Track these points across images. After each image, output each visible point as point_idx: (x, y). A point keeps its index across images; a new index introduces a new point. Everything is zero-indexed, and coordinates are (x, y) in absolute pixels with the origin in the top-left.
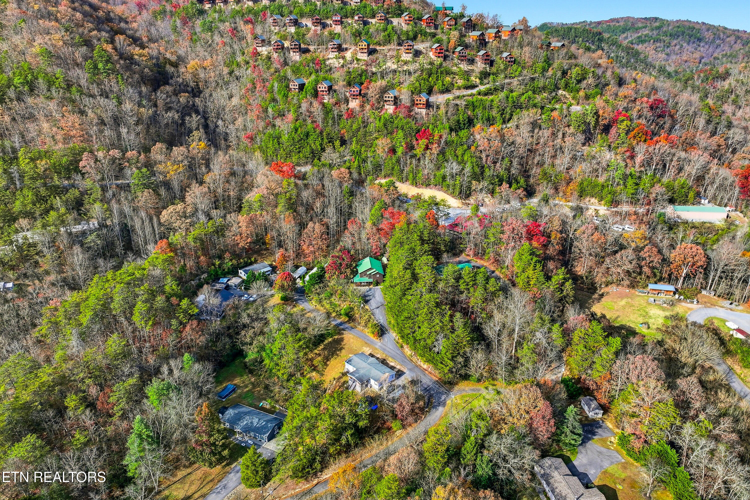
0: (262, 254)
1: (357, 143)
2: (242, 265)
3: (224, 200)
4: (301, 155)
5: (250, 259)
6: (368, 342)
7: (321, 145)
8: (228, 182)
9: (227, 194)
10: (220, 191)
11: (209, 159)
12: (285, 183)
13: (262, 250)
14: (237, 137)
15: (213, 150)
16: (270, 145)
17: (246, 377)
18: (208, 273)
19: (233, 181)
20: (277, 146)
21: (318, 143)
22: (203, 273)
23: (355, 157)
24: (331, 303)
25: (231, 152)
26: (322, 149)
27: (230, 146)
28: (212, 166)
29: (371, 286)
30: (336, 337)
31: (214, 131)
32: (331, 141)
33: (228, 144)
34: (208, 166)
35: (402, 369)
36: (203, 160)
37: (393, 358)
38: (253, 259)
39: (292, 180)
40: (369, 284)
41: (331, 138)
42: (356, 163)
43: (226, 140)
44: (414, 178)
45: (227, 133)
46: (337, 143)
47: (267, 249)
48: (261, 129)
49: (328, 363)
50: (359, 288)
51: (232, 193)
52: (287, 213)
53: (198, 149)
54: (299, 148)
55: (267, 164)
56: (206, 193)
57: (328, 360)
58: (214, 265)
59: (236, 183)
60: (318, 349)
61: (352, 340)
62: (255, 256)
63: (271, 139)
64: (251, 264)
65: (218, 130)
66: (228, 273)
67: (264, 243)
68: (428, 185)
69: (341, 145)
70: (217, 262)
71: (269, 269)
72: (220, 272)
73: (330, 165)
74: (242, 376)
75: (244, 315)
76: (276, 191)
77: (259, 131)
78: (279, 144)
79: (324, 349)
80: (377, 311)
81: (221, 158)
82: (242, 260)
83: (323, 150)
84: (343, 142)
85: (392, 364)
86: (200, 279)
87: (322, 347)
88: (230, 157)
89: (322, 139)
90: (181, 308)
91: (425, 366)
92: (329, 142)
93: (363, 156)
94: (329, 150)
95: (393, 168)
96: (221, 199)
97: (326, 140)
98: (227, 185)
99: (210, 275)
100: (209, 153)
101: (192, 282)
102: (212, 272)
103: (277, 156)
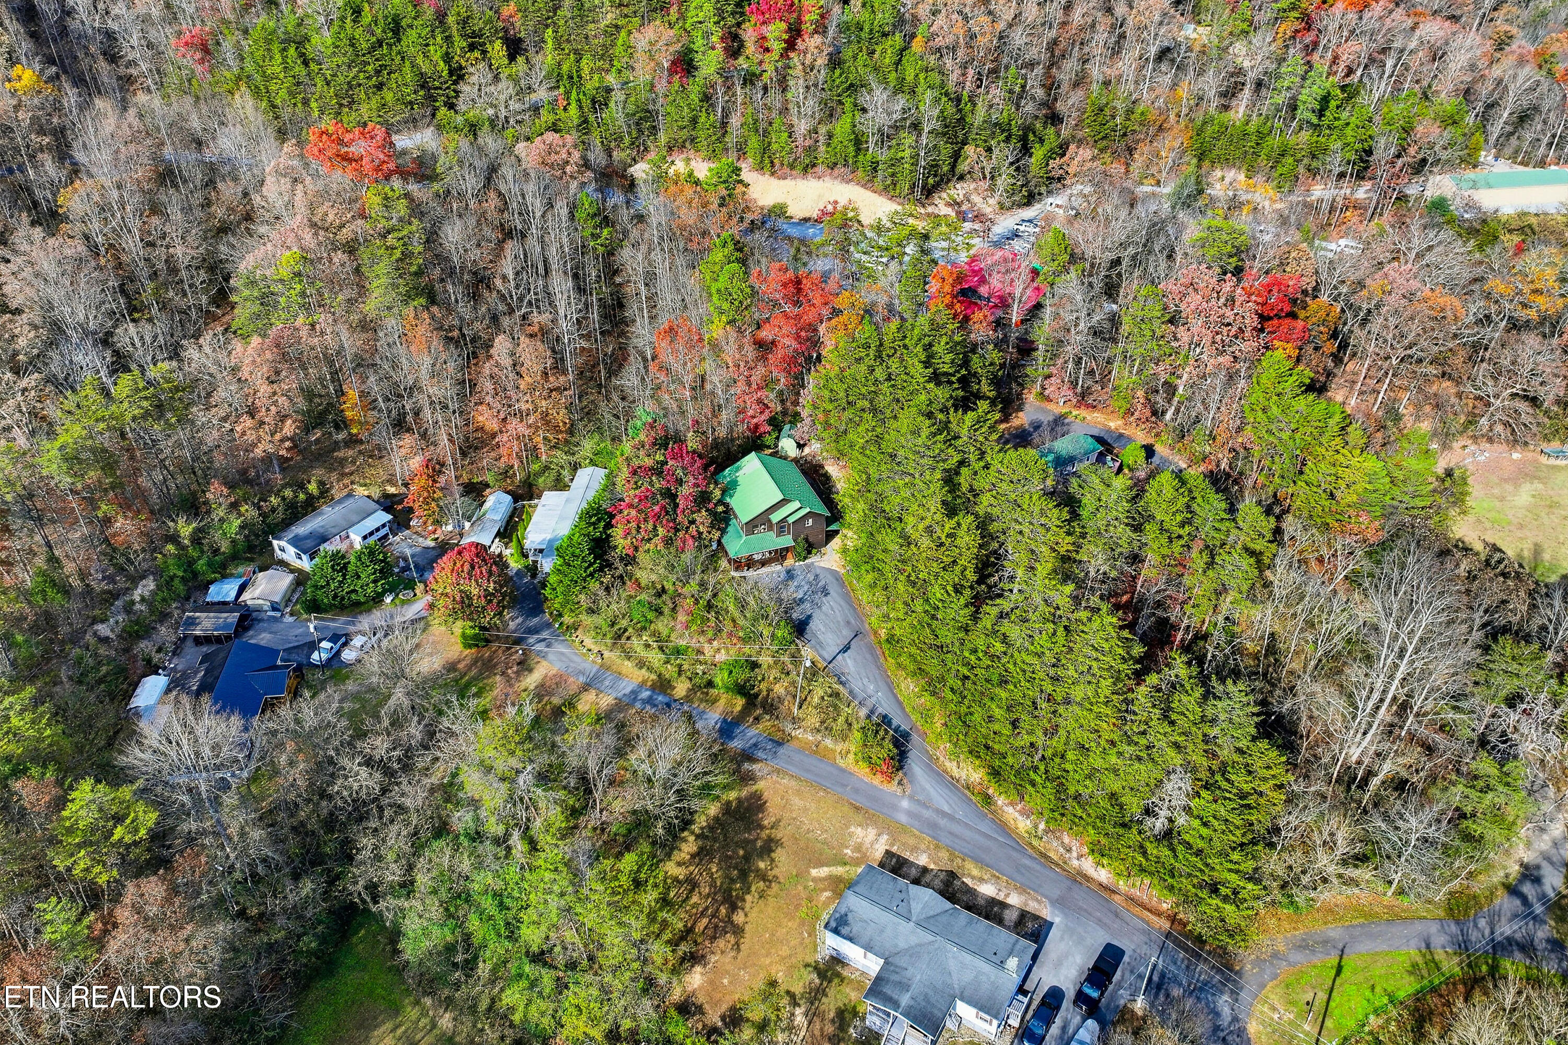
0: (342, 462)
1: (558, 47)
2: (280, 515)
3: (154, 275)
4: (389, 96)
5: (302, 486)
6: (861, 801)
7: (447, 58)
8: (156, 209)
9: (160, 252)
10: (132, 245)
11: (63, 130)
12: (372, 199)
13: (336, 446)
14: (150, 46)
15: (71, 96)
16: (275, 67)
17: (413, 1013)
18: (157, 572)
19: (173, 201)
20: (300, 70)
21: (436, 54)
22: (135, 580)
23: (568, 93)
24: (662, 644)
25: (142, 98)
26: (451, 73)
27: (130, 79)
28: (80, 156)
29: (790, 562)
30: (733, 795)
31: (64, 31)
32: (476, 43)
33: (122, 71)
34: (62, 152)
35: (1032, 906)
36: (41, 132)
37: (978, 861)
38: (313, 488)
39: (396, 182)
40: (780, 555)
41: (474, 35)
42: (573, 110)
43: (113, 58)
44: (765, 149)
45: (110, 36)
46: (497, 49)
47: (352, 441)
48: (230, 16)
49: (739, 918)
50: (750, 574)
51: (179, 251)
52: (409, 311)
53: (13, 93)
54: (378, 72)
55: (282, 134)
56: (80, 261)
57: (733, 908)
58: (174, 538)
59: (187, 210)
60: (677, 856)
61: (797, 802)
62: (318, 473)
63: (276, 48)
64: (310, 506)
65: (73, 25)
66: (235, 557)
67: (341, 424)
68: (808, 168)
69: (512, 58)
70: (185, 528)
71: (383, 517)
72: (201, 565)
73: (493, 122)
74: (395, 1010)
75: (352, 765)
76: (346, 234)
77: (224, 21)
78: (306, 63)
79: (701, 855)
80: (849, 664)
81: (109, 124)
82: (274, 500)
83: (458, 74)
84: (515, 48)
85: (987, 890)
86: (128, 608)
87: (689, 846)
88: (141, 116)
89: (448, 39)
90: (70, 831)
91: (1103, 875)
92: (472, 47)
93: (590, 85)
94: (477, 74)
95: (694, 121)
96: (143, 272)
97: (460, 43)
98: (155, 221)
99: (166, 584)
100: (57, 107)
101: (103, 629)
102: (173, 570)
103: (306, 102)
